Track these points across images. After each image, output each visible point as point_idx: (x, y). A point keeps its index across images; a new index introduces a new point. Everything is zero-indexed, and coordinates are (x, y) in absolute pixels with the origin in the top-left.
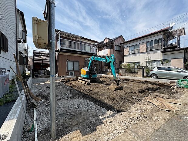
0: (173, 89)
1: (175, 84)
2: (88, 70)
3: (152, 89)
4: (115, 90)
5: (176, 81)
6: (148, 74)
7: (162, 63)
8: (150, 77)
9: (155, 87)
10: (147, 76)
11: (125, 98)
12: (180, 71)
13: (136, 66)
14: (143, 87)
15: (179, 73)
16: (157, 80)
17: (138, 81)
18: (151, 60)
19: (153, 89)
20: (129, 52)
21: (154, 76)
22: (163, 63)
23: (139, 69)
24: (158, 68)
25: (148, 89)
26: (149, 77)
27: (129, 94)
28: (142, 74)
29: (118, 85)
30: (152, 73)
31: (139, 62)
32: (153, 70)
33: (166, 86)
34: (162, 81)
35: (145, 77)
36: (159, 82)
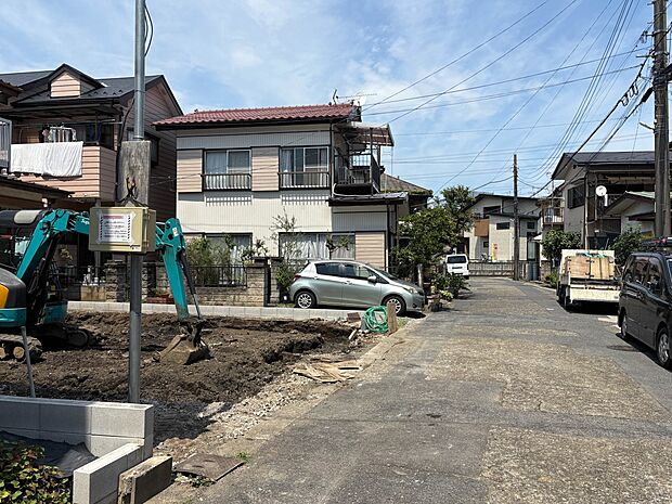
0: (355, 338)
1: (359, 323)
2: (17, 281)
3: (302, 348)
4: (188, 363)
5: (362, 313)
6: (283, 289)
7: (331, 247)
8: (293, 302)
9: (310, 337)
10: (281, 301)
11: (230, 381)
12: (374, 278)
13: (236, 255)
14: (275, 341)
15: (371, 285)
16: (316, 314)
17: (254, 321)
18: (295, 231)
19: (305, 347)
20: (203, 177)
21: (305, 300)
22: (333, 248)
23: (251, 271)
24: (317, 265)
25: (290, 348)
26: (288, 302)
27: (240, 368)
28: (262, 293)
29: (197, 341)
30: (299, 287)
31: (248, 236)
32: (302, 274)
33: (338, 331)
34: (329, 316)
35: (275, 304)
36: (319, 319)
